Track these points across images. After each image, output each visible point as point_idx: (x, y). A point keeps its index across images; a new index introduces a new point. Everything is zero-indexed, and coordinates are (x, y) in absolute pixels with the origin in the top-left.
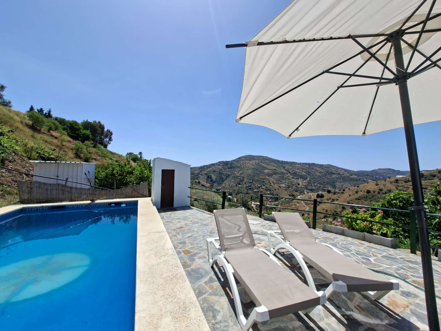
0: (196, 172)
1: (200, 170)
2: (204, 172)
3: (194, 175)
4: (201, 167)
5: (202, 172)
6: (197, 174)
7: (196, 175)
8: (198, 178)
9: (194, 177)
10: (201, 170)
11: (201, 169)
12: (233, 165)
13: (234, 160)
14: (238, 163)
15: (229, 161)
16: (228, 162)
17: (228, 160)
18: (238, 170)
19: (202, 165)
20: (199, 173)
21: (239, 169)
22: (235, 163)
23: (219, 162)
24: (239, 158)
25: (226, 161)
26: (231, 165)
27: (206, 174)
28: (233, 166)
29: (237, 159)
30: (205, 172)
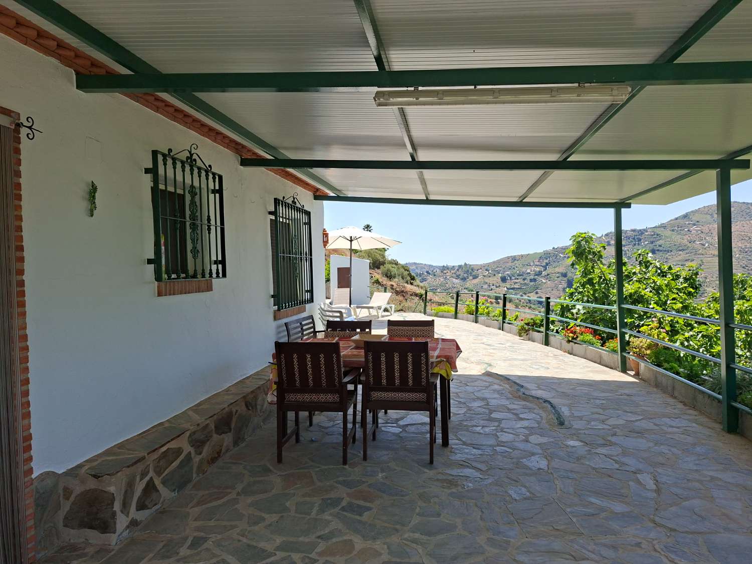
0: (529, 271)
1: (544, 264)
2: (557, 270)
3: (524, 279)
4: (546, 255)
5: (550, 270)
6: (532, 277)
7: (531, 280)
8: (537, 288)
9: (525, 284)
10: (547, 264)
11: (547, 261)
12: (658, 243)
13: (663, 226)
14: (679, 234)
15: (646, 230)
16: (642, 232)
17: (639, 227)
18: (680, 258)
19: (549, 248)
20: (539, 274)
21: (683, 255)
22: (668, 233)
23: (607, 235)
24: (686, 216)
25: (634, 231)
26: (652, 243)
27: (565, 275)
28: (660, 246)
29: (676, 219)
30: (561, 269)
